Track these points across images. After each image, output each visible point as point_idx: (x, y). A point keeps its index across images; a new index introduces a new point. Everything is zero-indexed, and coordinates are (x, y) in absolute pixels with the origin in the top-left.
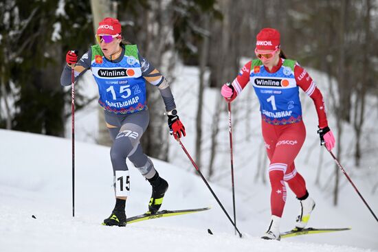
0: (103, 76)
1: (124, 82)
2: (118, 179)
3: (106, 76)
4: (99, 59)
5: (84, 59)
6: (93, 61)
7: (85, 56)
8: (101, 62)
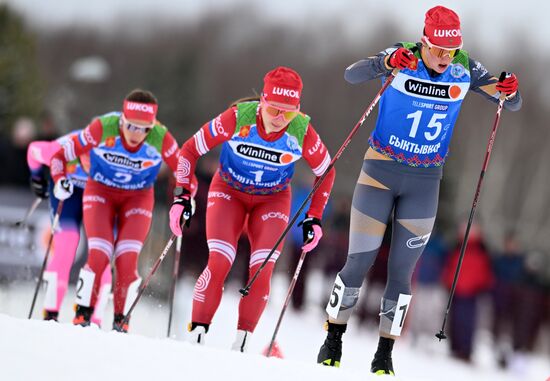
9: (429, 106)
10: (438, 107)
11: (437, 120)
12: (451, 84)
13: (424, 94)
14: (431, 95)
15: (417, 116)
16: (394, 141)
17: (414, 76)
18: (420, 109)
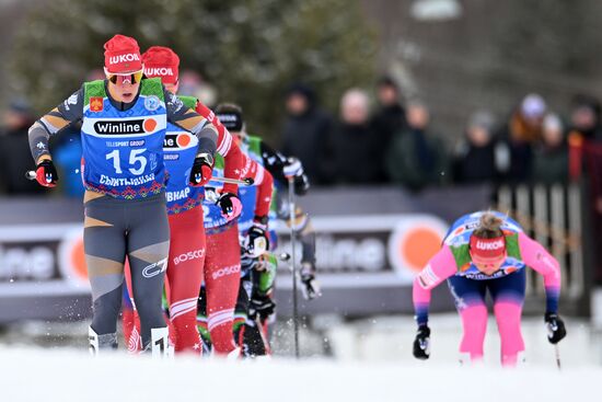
0: (103, 133)
1: (138, 143)
2: (157, 343)
3: (107, 133)
4: (97, 103)
5: (71, 106)
6: (86, 108)
7: (73, 100)
8: (100, 108)
9: (124, 144)
10: (134, 144)
11: (137, 156)
12: (146, 118)
13: (116, 133)
14: (123, 133)
15: (115, 155)
16: (105, 180)
17: (101, 117)
18: (116, 148)
